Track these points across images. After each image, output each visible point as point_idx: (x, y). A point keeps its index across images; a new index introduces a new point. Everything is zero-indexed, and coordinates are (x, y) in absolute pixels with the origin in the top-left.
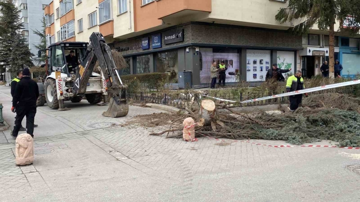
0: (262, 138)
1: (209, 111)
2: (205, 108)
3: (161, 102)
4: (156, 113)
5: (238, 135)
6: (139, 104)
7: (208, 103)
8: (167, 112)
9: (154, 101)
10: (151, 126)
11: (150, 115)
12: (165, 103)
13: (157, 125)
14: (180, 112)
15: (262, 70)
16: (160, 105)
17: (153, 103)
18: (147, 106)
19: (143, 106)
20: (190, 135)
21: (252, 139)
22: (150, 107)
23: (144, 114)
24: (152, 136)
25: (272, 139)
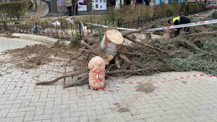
0: (174, 70)
1: (117, 45)
2: (113, 41)
3: (31, 31)
4: (29, 45)
5: (148, 70)
6: (4, 35)
7: (114, 33)
8: (41, 43)
9: (22, 31)
10: (31, 67)
11: (23, 49)
12: (36, 32)
13: (39, 64)
14: (58, 42)
15: (101, 2)
16: (30, 36)
17: (21, 33)
18: (13, 37)
19: (8, 37)
20: (101, 81)
21: (163, 72)
22: (18, 37)
23: (14, 48)
24: (40, 86)
25: (185, 71)
